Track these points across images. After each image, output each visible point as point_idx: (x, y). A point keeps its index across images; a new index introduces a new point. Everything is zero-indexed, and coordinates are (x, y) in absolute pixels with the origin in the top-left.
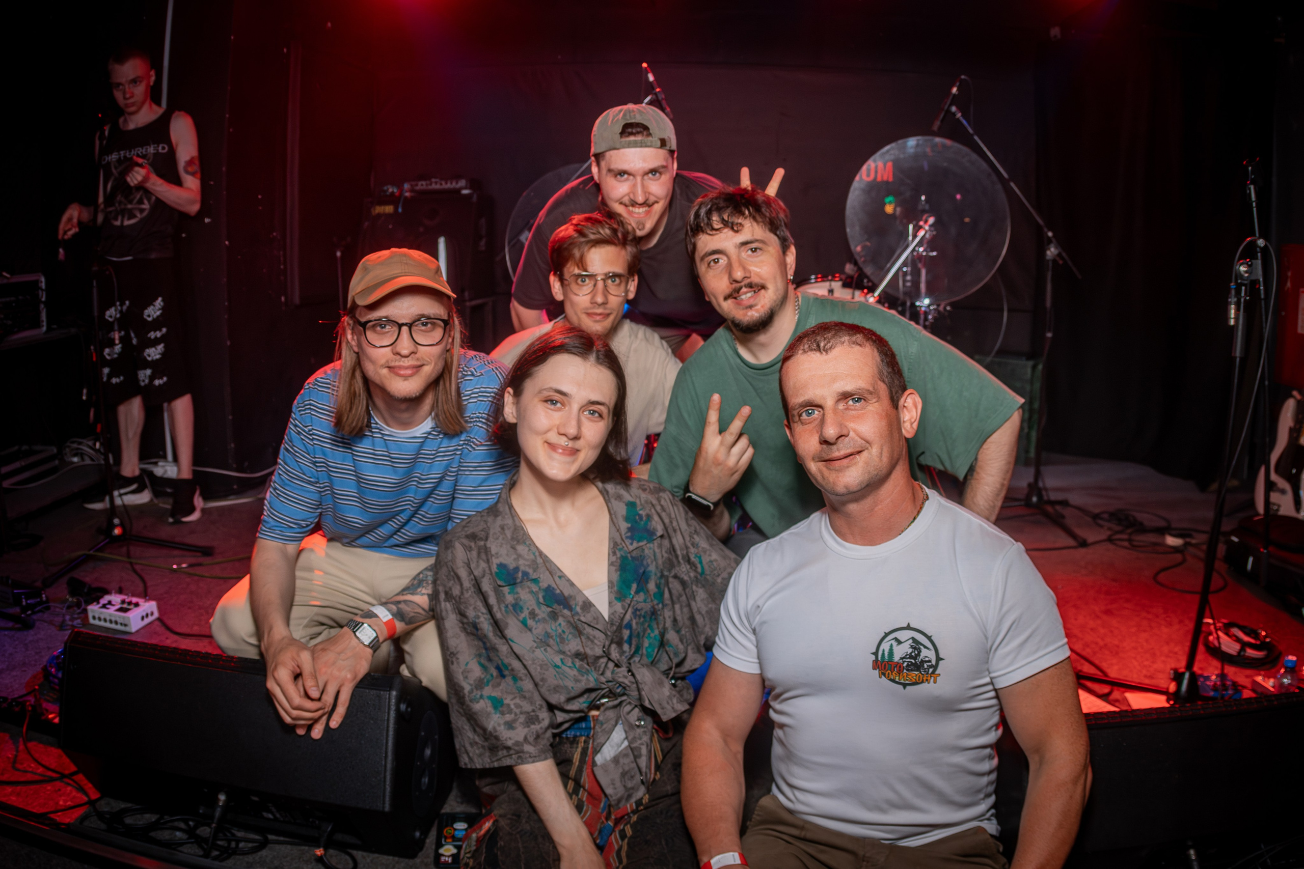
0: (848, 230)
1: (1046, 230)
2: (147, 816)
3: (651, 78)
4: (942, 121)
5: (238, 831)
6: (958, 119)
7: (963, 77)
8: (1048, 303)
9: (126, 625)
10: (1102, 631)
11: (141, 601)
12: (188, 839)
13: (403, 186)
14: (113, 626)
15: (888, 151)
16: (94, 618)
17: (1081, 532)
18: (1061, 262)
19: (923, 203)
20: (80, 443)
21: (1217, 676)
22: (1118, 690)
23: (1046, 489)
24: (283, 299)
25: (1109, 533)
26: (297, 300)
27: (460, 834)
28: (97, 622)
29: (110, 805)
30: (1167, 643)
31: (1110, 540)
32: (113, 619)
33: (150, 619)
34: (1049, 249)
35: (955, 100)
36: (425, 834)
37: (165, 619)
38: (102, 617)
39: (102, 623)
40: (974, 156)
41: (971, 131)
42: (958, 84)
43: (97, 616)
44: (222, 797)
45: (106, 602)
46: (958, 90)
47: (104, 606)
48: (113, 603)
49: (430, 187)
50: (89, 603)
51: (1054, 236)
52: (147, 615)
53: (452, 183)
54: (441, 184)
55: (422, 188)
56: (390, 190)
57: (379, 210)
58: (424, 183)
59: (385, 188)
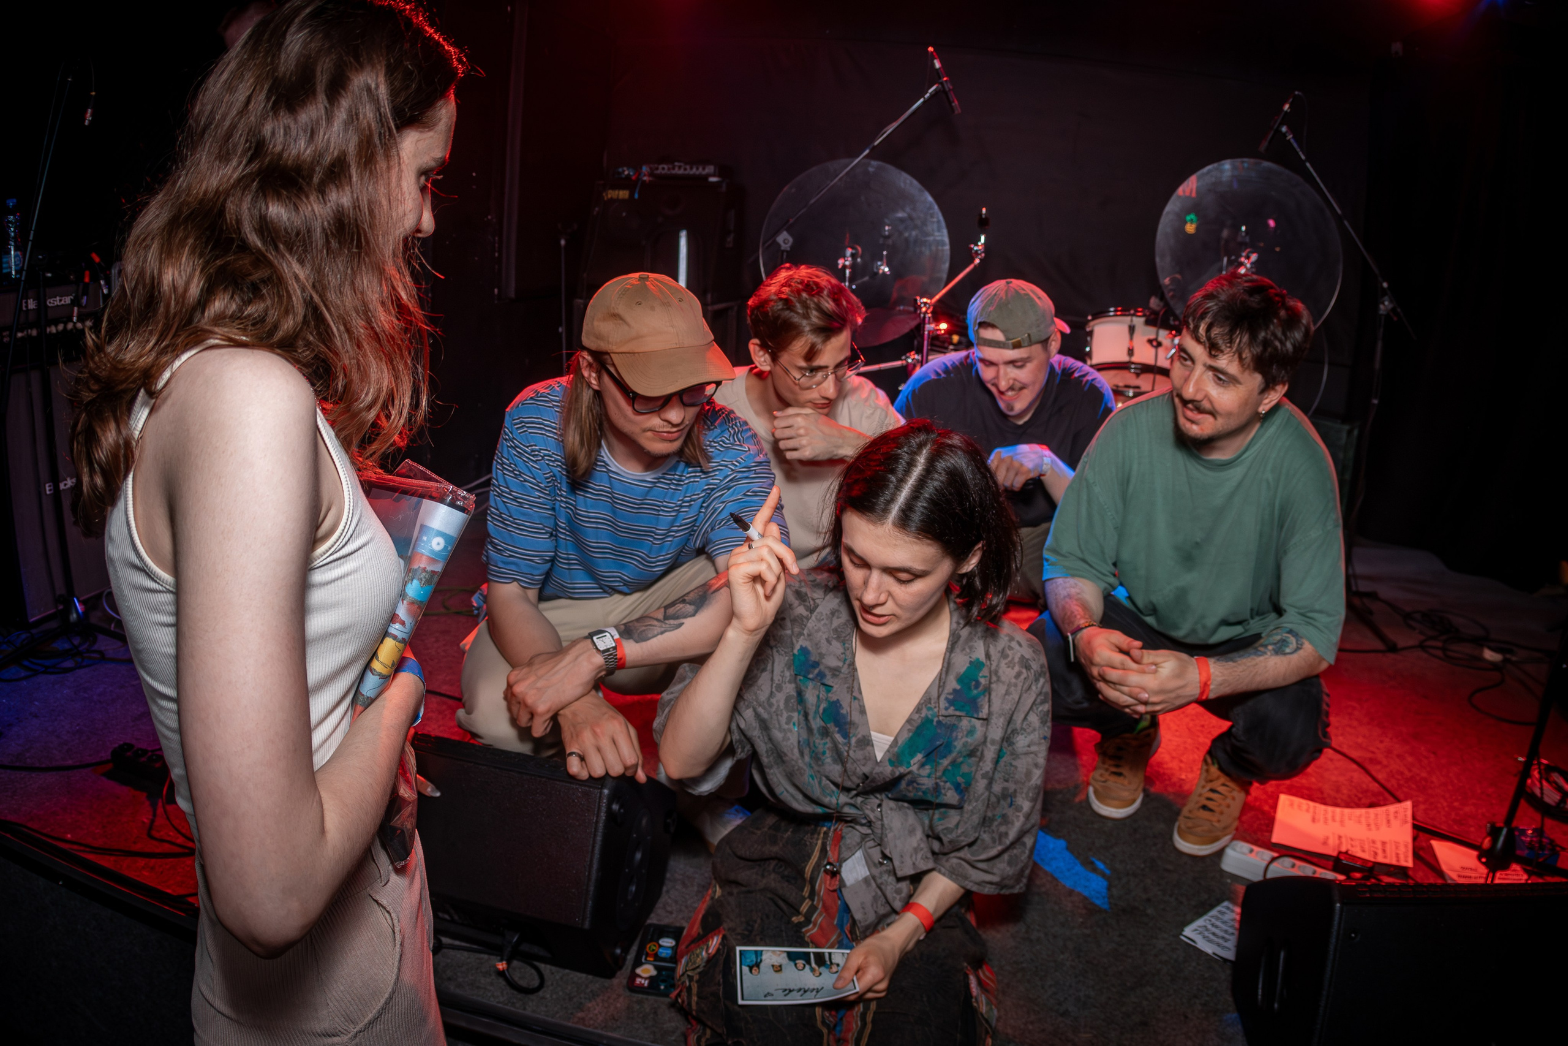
0: (1158, 259)
1: (1380, 279)
3: (937, 65)
4: (1270, 142)
6: (1289, 142)
7: (1297, 93)
8: (1377, 365)
10: (1410, 759)
13: (641, 168)
15: (1209, 172)
17: (1392, 635)
18: (1395, 319)
19: (1244, 235)
21: (1534, 830)
24: (496, 291)
25: (1421, 637)
26: (512, 295)
27: (664, 953)
30: (1482, 782)
31: (1421, 646)
34: (1383, 303)
35: (1287, 119)
36: (626, 951)
41: (1303, 157)
42: (1291, 100)
46: (1290, 108)
49: (674, 172)
51: (1389, 287)
53: (697, 169)
54: (685, 169)
55: (663, 172)
56: (626, 173)
57: (612, 194)
58: (666, 167)
59: (620, 170)
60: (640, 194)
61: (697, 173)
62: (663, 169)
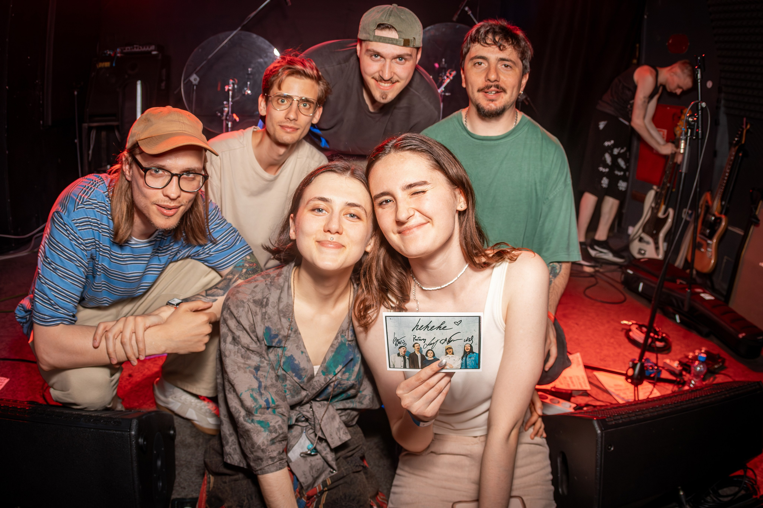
13: (116, 50)
24: (41, 122)
26: (50, 124)
49: (133, 50)
53: (146, 48)
54: (140, 48)
55: (128, 51)
56: (109, 53)
57: (101, 65)
58: (129, 48)
59: (106, 52)
60: (115, 64)
61: (146, 50)
62: (128, 49)
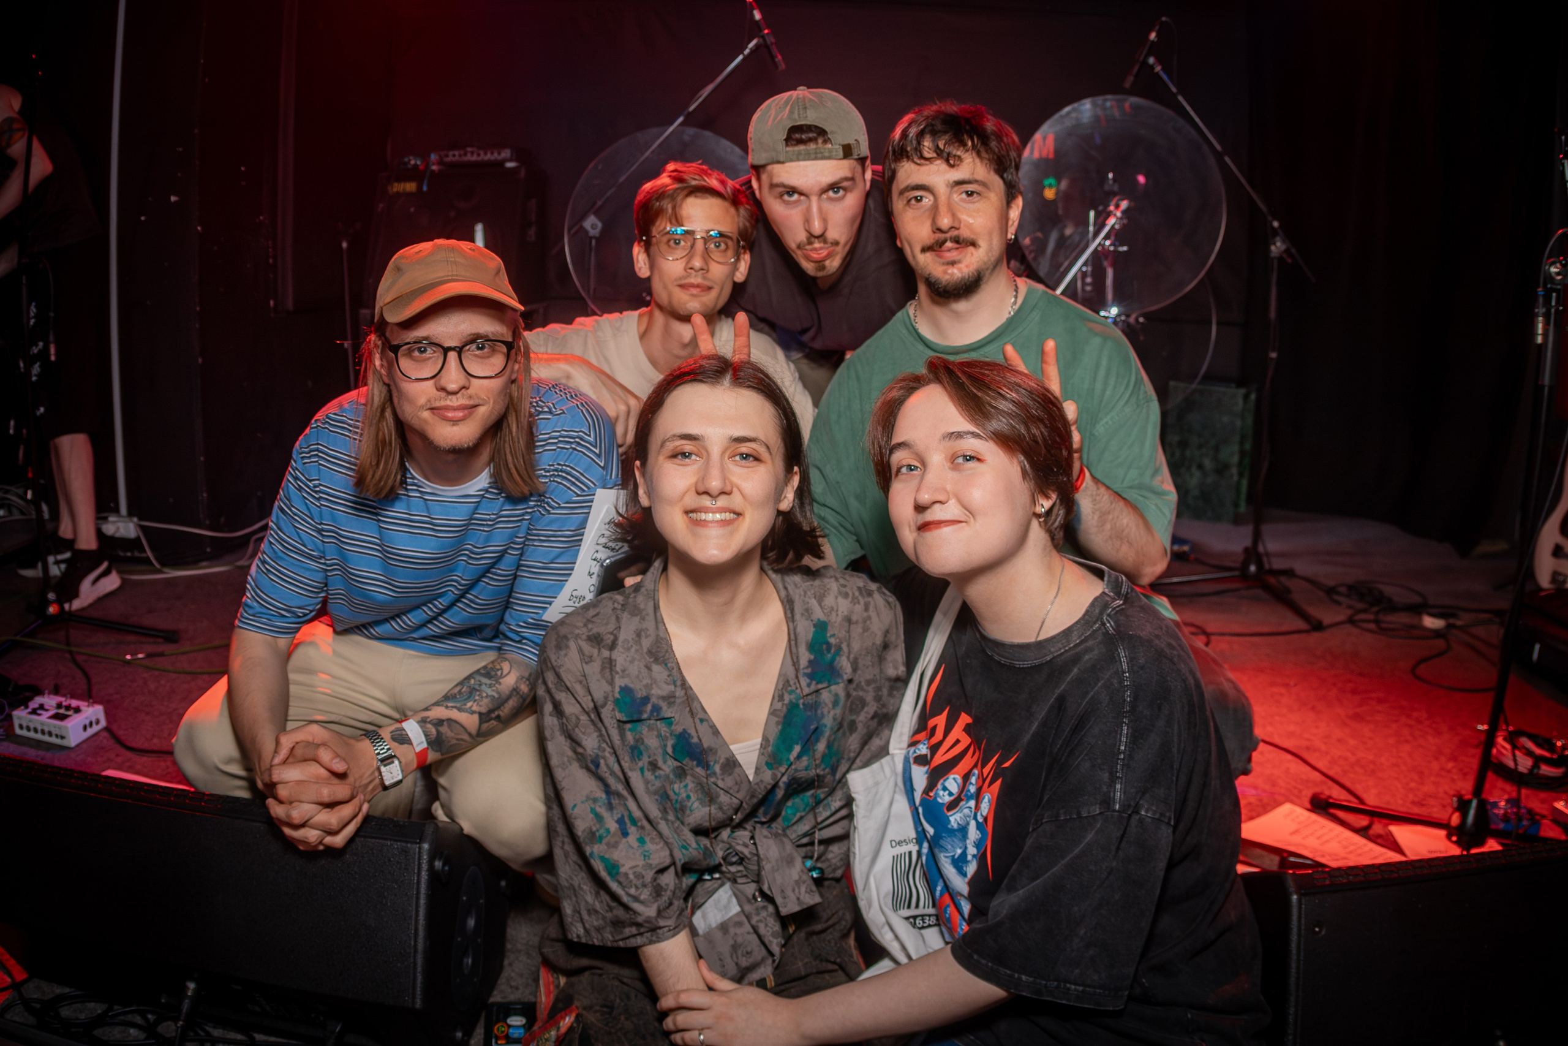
1: (1270, 218)
2: (92, 1005)
3: (757, 16)
4: (1136, 76)
5: (214, 1027)
6: (1157, 73)
7: (1164, 19)
8: (1273, 315)
9: (63, 738)
10: (1352, 742)
11: (82, 704)
12: (146, 1039)
13: (429, 156)
14: (46, 738)
15: (1068, 113)
16: (21, 727)
17: (1315, 612)
18: (1289, 261)
19: (1111, 182)
20: (7, 492)
21: (1507, 801)
22: (1380, 822)
23: (1267, 554)
24: (272, 302)
25: (1349, 612)
26: (290, 307)
27: (516, 1033)
28: (24, 733)
29: (43, 990)
30: (1437, 759)
31: (1351, 621)
32: (46, 729)
33: (96, 728)
34: (1274, 244)
35: (1154, 49)
36: (469, 1033)
37: (114, 727)
38: (32, 726)
39: (32, 734)
40: (1181, 122)
41: (1174, 90)
42: (1157, 28)
43: (25, 725)
44: (192, 986)
45: (36, 706)
46: (1156, 36)
47: (34, 712)
48: (46, 707)
49: (466, 159)
50: (15, 706)
51: (1281, 226)
52: (91, 724)
53: (492, 153)
54: (479, 155)
55: (454, 159)
56: (413, 162)
57: (398, 187)
58: (457, 153)
59: (406, 160)
60: (428, 186)
61: (493, 158)
62: (454, 155)
